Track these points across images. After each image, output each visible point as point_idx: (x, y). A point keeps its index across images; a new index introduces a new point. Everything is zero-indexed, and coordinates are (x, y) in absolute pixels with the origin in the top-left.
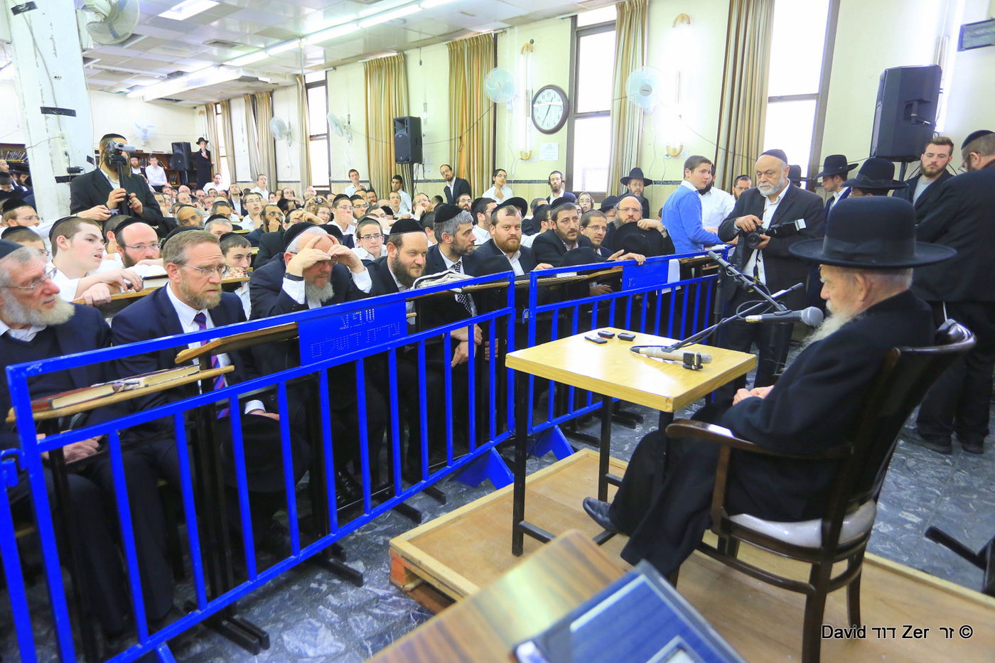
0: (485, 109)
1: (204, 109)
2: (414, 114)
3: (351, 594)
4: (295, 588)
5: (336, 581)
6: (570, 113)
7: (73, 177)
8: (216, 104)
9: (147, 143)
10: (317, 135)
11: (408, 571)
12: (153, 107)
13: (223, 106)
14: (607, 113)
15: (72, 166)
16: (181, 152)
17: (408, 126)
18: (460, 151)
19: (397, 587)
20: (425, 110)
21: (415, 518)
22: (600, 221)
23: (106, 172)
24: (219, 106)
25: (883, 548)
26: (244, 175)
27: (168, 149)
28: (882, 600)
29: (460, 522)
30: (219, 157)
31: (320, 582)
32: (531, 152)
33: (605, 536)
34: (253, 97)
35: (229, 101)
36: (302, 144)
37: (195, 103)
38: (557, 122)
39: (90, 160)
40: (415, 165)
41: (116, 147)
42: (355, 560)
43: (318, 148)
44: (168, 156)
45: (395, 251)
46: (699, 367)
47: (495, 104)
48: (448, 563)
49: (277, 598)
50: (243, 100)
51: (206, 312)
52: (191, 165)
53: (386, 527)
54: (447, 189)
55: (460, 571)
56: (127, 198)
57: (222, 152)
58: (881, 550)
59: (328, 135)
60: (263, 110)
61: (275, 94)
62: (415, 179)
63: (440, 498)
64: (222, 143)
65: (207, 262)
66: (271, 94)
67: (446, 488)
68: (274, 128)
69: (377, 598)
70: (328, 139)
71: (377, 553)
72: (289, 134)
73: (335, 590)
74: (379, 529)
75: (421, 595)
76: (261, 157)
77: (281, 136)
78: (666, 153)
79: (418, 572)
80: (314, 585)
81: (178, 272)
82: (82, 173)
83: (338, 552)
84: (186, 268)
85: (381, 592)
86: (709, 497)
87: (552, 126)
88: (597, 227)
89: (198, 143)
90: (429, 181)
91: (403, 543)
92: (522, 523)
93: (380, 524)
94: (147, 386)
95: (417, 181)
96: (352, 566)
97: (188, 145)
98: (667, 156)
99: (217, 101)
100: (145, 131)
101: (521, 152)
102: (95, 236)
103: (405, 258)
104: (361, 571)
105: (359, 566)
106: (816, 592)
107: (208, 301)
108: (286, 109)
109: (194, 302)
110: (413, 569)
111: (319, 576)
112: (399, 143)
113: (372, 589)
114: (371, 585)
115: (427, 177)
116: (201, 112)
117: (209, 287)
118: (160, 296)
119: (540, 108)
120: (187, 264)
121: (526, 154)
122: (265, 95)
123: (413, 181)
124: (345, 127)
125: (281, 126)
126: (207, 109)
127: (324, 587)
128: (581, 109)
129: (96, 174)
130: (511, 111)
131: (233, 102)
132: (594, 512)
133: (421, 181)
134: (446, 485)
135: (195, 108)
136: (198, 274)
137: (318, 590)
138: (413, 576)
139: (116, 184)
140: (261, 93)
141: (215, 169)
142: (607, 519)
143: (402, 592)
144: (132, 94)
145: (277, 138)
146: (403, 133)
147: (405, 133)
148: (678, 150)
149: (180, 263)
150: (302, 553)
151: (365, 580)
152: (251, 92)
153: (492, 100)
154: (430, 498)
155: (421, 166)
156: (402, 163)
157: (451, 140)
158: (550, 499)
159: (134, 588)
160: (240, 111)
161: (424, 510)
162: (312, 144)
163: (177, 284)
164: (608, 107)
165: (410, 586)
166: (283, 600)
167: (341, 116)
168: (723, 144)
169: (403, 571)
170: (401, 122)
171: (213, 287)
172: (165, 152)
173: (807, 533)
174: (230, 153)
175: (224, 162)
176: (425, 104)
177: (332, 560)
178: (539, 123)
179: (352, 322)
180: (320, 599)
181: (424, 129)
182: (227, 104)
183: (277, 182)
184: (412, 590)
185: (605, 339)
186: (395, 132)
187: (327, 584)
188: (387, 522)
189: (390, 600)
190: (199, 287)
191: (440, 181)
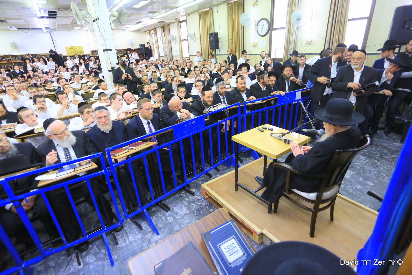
0: (240, 28)
1: (148, 32)
2: (216, 32)
3: (191, 198)
4: (177, 195)
5: (188, 194)
6: (271, 28)
7: (113, 70)
8: (152, 30)
9: (132, 46)
10: (184, 40)
11: (206, 193)
12: (133, 32)
13: (154, 31)
14: (284, 28)
15: (112, 67)
16: (142, 47)
17: (214, 36)
18: (232, 44)
19: (204, 197)
20: (220, 29)
21: (210, 177)
22: (273, 79)
23: (121, 68)
24: (153, 31)
25: (356, 194)
26: (162, 54)
27: (138, 47)
28: (345, 212)
29: (222, 180)
30: (154, 48)
31: (183, 194)
32: (256, 44)
33: (260, 188)
34: (163, 27)
35: (156, 29)
36: (179, 43)
37: (145, 30)
38: (266, 32)
39: (117, 64)
40: (217, 50)
41: (123, 61)
42: (193, 188)
43: (185, 44)
44: (139, 49)
45: (203, 97)
46: (289, 143)
47: (244, 27)
48: (216, 192)
49: (172, 198)
50: (160, 28)
51: (150, 121)
52: (146, 51)
53: (202, 179)
54: (228, 58)
55: (219, 195)
56: (127, 76)
57: (155, 46)
58: (355, 194)
59: (188, 39)
60: (167, 32)
61: (170, 25)
62: (217, 54)
63: (218, 170)
64: (154, 43)
65: (148, 108)
66: (169, 25)
67: (220, 167)
68: (170, 38)
69: (198, 199)
70: (188, 40)
71: (198, 187)
72: (175, 40)
73: (187, 197)
74: (200, 179)
75: (210, 199)
76: (167, 47)
77: (173, 41)
78: (306, 43)
79: (209, 194)
80: (182, 195)
81: (141, 111)
82: (115, 68)
83: (188, 186)
84: (143, 110)
85: (199, 198)
86: (285, 183)
87: (264, 34)
88: (272, 81)
89: (147, 44)
90: (221, 55)
91: (204, 185)
92: (237, 182)
93: (201, 178)
94: (136, 149)
95: (217, 55)
96: (191, 190)
97: (144, 45)
98: (306, 44)
99: (152, 29)
100: (131, 41)
101: (253, 44)
102: (121, 99)
103: (206, 99)
104: (194, 192)
105: (194, 190)
106: (315, 211)
107: (150, 118)
108: (174, 30)
109: (146, 118)
110: (207, 193)
111: (183, 192)
112: (211, 43)
113: (197, 197)
114: (197, 196)
115: (221, 54)
116: (147, 33)
117: (149, 114)
118: (137, 117)
119: (260, 28)
120: (143, 109)
121: (255, 44)
122: (167, 26)
123: (216, 55)
124: (193, 36)
125: (173, 37)
126: (149, 32)
127: (184, 196)
128: (274, 27)
129: (119, 68)
130: (249, 29)
131: (157, 29)
132: (258, 181)
133: (219, 55)
134: (220, 166)
135: (146, 32)
136: (146, 111)
137: (183, 196)
138: (207, 195)
139: (124, 71)
140: (166, 25)
141: (153, 52)
142: (262, 183)
143: (205, 198)
144: (127, 30)
145: (171, 41)
146: (212, 38)
147: (213, 38)
148: (310, 41)
149: (141, 108)
150: (178, 188)
151: (195, 194)
152: (162, 25)
153: (243, 25)
154: (215, 170)
155: (219, 50)
156: (212, 49)
157: (229, 40)
158: (249, 174)
159: (137, 197)
160: (159, 32)
161: (213, 174)
162: (183, 43)
163: (141, 114)
164: (285, 26)
165: (207, 197)
166: (174, 198)
167: (192, 32)
168: (328, 39)
169: (205, 193)
170: (211, 34)
171: (150, 114)
172: (138, 48)
173: (312, 196)
174: (157, 47)
175: (155, 50)
176: (220, 27)
177: (186, 188)
178: (259, 33)
179: (188, 126)
180: (184, 199)
181: (219, 36)
182: (155, 30)
183: (172, 56)
184: (208, 198)
185: (264, 130)
186: (209, 38)
187: (185, 195)
188: (202, 177)
189: (202, 200)
190: (147, 114)
191: (226, 55)
